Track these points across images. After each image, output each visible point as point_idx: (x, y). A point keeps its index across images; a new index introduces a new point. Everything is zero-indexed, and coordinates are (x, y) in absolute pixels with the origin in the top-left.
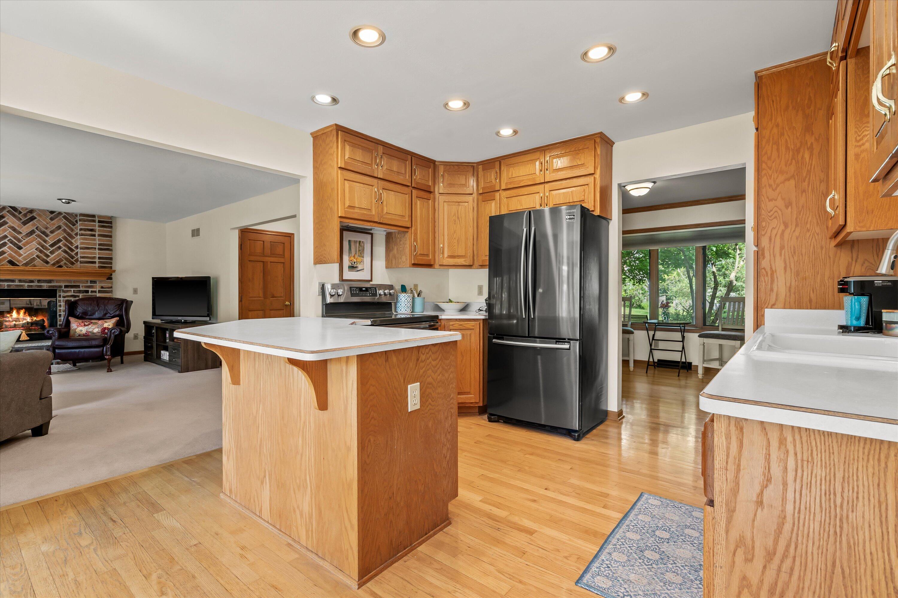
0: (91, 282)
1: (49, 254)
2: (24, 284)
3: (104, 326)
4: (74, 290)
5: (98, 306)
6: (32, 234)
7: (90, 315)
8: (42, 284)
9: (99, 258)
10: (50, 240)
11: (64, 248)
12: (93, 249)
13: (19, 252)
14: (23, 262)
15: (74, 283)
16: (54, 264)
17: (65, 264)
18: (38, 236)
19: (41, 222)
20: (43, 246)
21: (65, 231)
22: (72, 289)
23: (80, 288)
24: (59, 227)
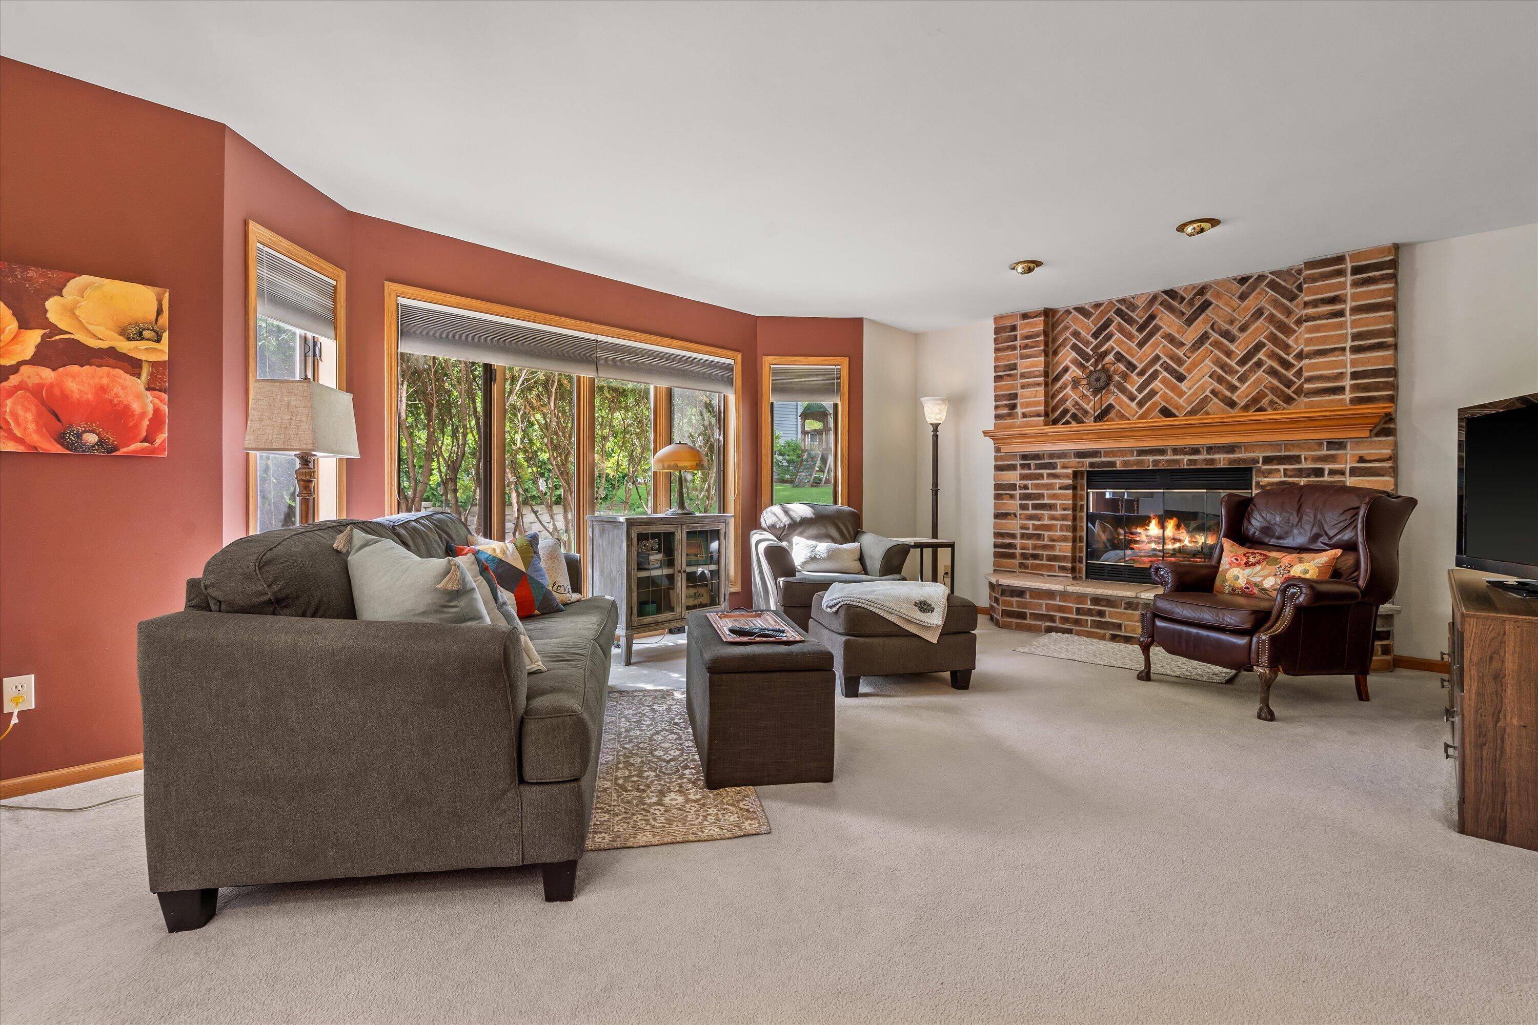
0: (1331, 444)
1: (1237, 384)
2: (1182, 457)
3: (1292, 573)
4: (1285, 470)
5: (1298, 511)
6: (1202, 344)
7: (1279, 538)
8: (1216, 456)
9: (1355, 375)
10: (1239, 350)
11: (1270, 362)
12: (1337, 353)
13: (1177, 387)
14: (1186, 409)
15: (1286, 449)
16: (1246, 408)
17: (1272, 402)
18: (1216, 344)
19: (1221, 312)
20: (1223, 366)
21: (1271, 319)
22: (1282, 467)
23: (1300, 462)
24: (1259, 313)
